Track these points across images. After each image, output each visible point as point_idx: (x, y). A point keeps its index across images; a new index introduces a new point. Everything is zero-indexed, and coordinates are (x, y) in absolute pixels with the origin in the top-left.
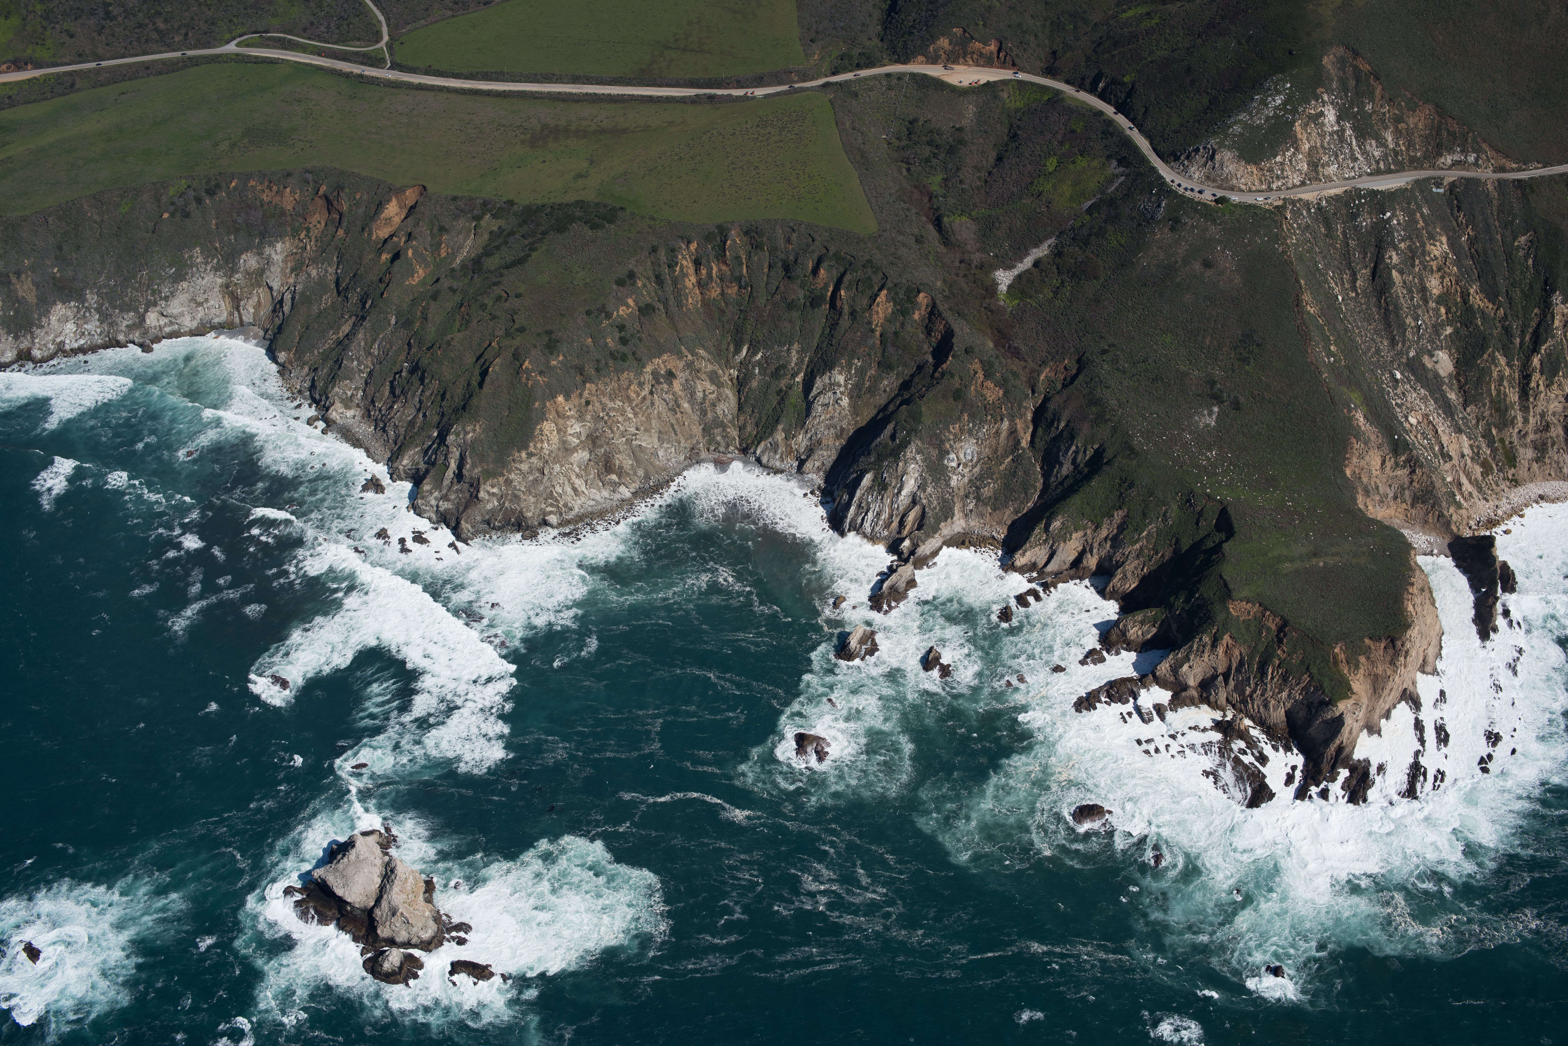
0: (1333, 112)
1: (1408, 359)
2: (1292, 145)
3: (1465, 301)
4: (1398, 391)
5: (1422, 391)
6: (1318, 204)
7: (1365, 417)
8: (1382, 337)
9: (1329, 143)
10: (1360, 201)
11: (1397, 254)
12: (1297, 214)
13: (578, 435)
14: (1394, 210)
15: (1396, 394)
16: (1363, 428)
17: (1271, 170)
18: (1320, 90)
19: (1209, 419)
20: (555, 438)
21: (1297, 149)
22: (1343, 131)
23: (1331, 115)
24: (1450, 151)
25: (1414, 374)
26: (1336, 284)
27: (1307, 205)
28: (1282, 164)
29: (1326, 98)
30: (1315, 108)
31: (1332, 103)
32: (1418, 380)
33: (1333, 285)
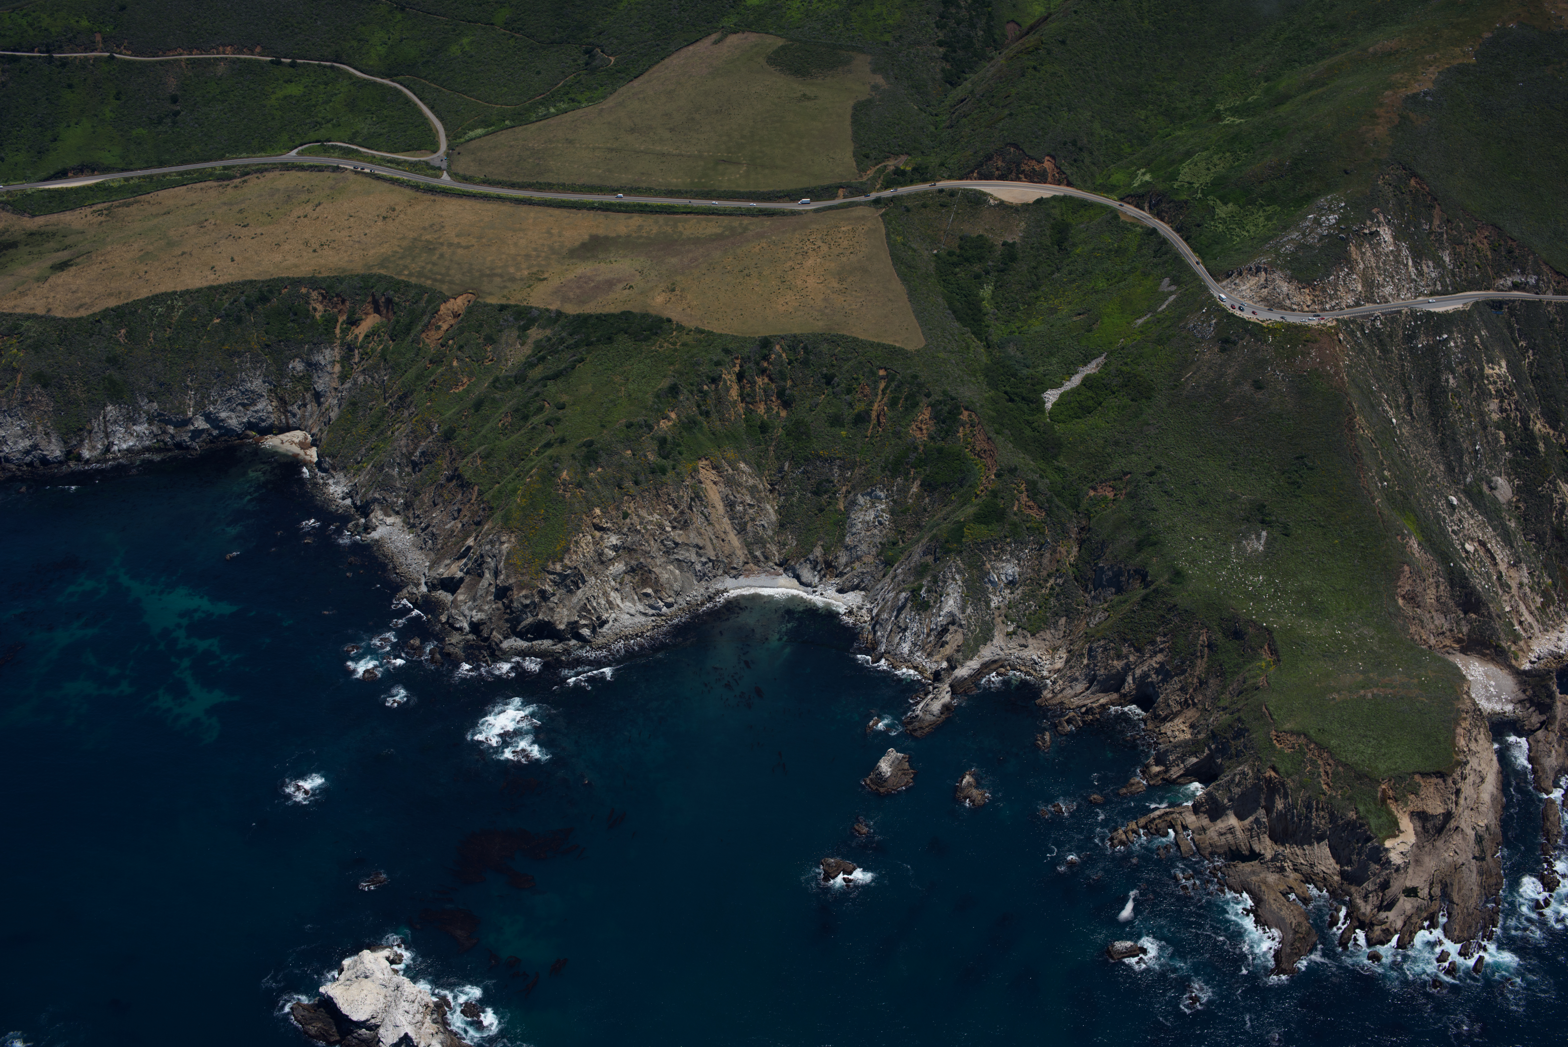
0: (1388, 232)
1: (1465, 485)
2: (1346, 265)
3: (1526, 428)
4: (1455, 517)
5: (1480, 518)
6: (1372, 324)
7: (1419, 544)
8: (1438, 462)
9: (1384, 263)
10: (1416, 322)
11: (1454, 378)
12: (1350, 334)
13: (615, 548)
14: (1450, 333)
15: (1452, 521)
16: (1417, 555)
17: (1324, 290)
18: (1374, 211)
19: (1257, 544)
20: (590, 550)
21: (1352, 269)
22: (1399, 251)
23: (1386, 234)
24: (1510, 273)
25: (1471, 500)
26: (1391, 407)
27: (1361, 325)
28: (1336, 284)
29: (1381, 218)
30: (1370, 227)
31: (1388, 223)
32: (1476, 505)
33: (1387, 408)
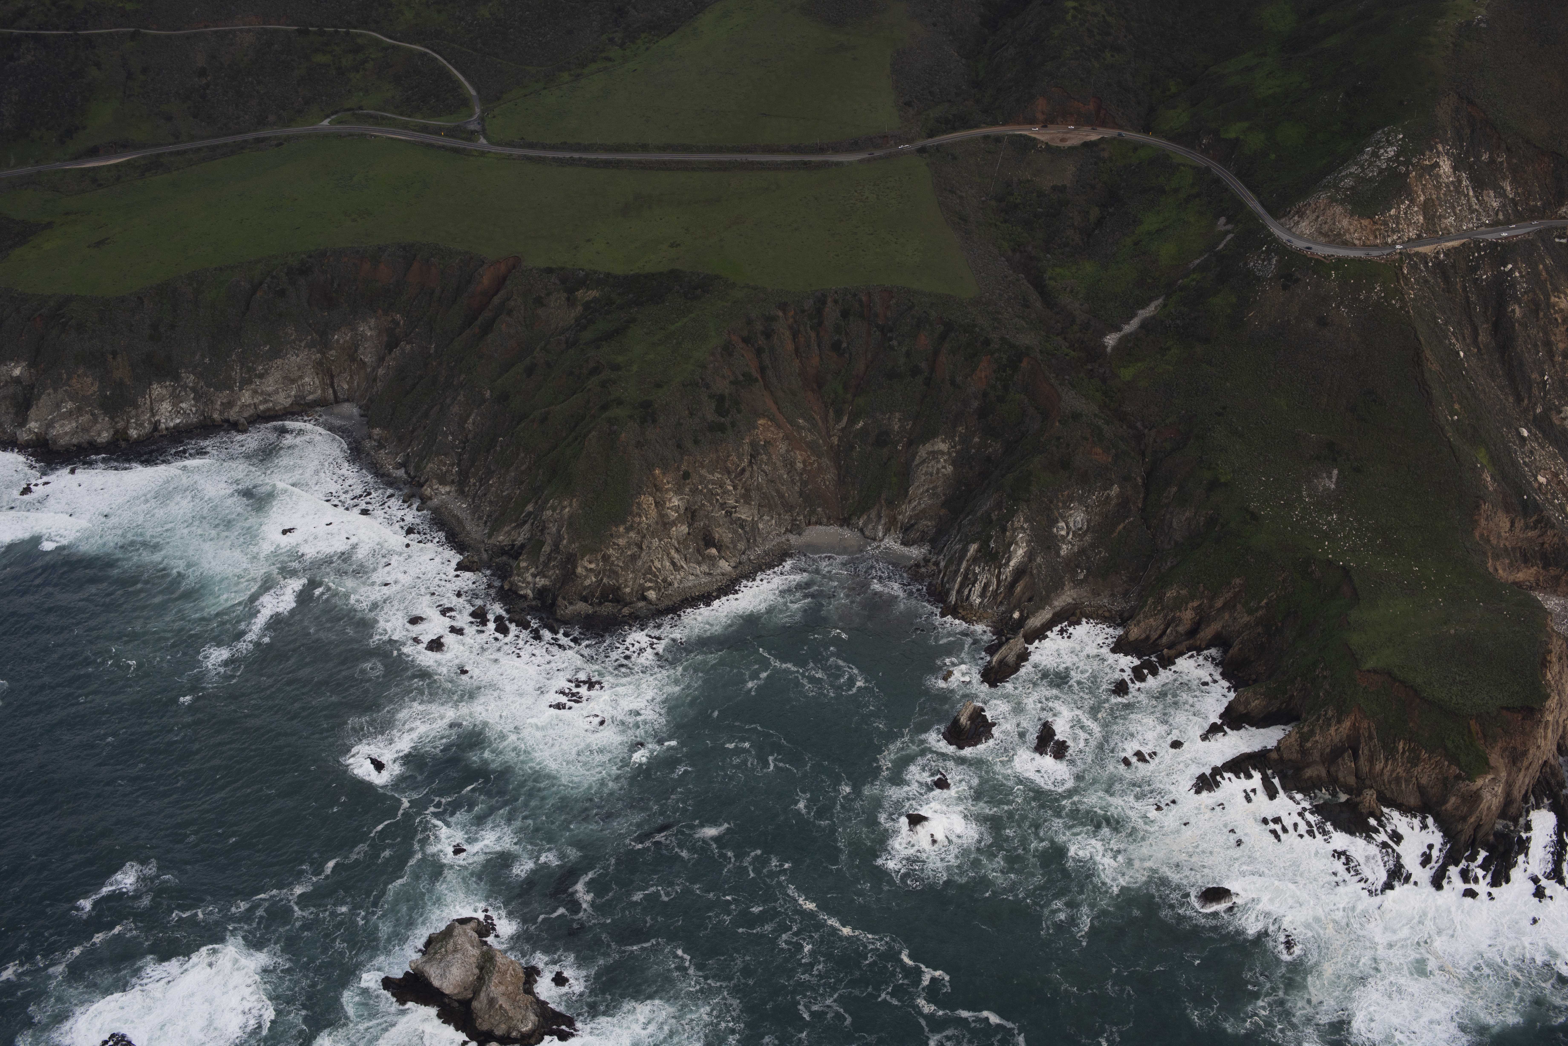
0: (1448, 163)
1: (1535, 417)
2: (1406, 198)
4: (1526, 449)
5: (1551, 448)
6: (1436, 258)
7: (1492, 477)
8: (1507, 394)
9: (1445, 195)
10: (1479, 253)
11: (1520, 307)
12: (1414, 268)
13: (676, 509)
14: (1515, 261)
15: (1523, 453)
16: (1490, 489)
17: (1386, 224)
18: (1434, 140)
19: (1329, 482)
20: (653, 512)
21: (1412, 201)
22: (1460, 181)
23: (1446, 166)
25: (1541, 431)
26: (1457, 340)
27: (1424, 258)
28: (1397, 217)
29: (1440, 148)
30: (1430, 158)
31: (1447, 154)
32: (1546, 436)
33: (1453, 341)
